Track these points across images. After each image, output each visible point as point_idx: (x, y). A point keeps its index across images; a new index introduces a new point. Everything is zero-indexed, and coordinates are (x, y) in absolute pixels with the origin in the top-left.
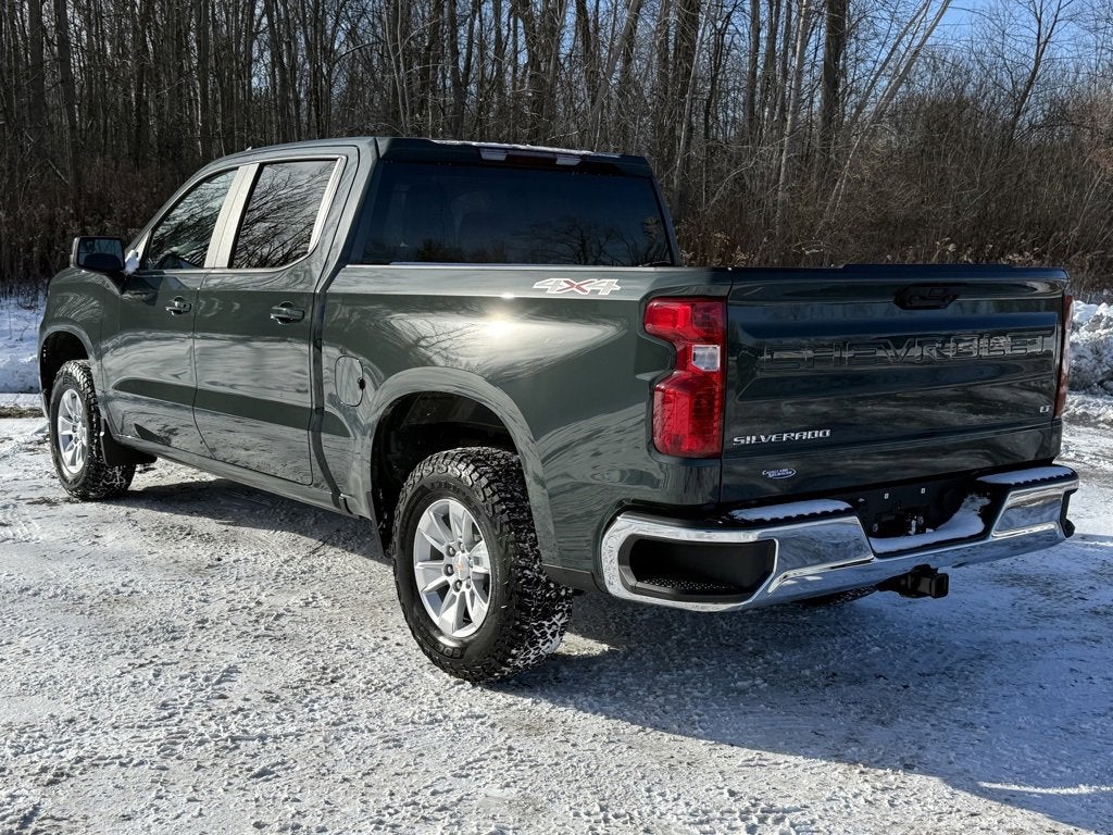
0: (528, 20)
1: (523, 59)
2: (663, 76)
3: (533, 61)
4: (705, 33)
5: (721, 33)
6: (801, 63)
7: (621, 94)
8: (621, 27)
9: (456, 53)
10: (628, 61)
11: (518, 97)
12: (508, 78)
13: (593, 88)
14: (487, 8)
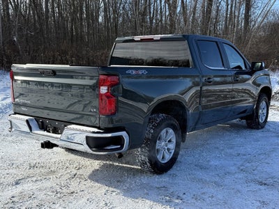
0: (169, 5)
1: (167, 13)
2: (203, 18)
3: (170, 14)
4: (214, 7)
5: (218, 7)
6: (239, 14)
7: (193, 23)
8: (193, 6)
9: (150, 13)
10: (194, 14)
11: (166, 24)
12: (164, 19)
13: (185, 21)
14: (158, 2)
